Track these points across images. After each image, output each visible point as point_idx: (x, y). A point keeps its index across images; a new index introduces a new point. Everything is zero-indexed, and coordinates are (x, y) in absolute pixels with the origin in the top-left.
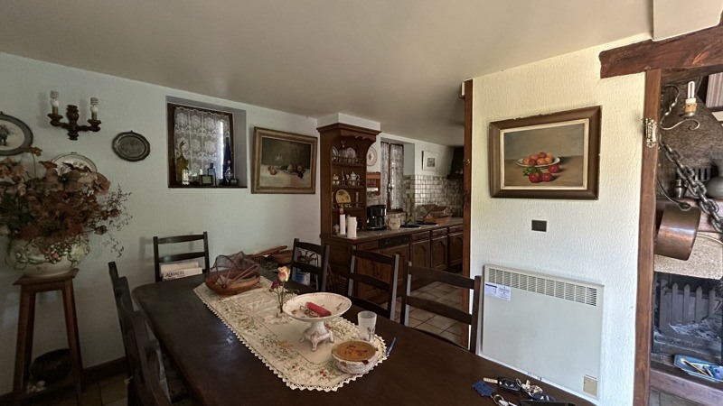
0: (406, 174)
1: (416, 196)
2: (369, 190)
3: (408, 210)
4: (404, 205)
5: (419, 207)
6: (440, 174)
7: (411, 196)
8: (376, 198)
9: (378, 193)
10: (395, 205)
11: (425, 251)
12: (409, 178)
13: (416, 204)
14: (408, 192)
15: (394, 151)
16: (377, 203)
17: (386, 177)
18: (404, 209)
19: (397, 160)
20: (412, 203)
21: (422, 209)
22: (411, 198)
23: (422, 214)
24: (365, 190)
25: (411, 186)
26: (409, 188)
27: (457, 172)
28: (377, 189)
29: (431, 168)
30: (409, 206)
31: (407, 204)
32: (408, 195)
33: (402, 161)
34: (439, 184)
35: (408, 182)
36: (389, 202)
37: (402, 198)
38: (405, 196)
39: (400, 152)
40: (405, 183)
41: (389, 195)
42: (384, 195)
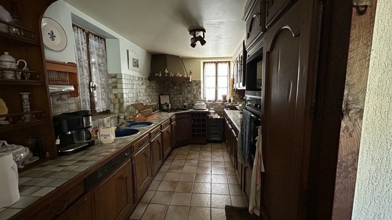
0: (111, 71)
1: (125, 96)
2: (53, 88)
3: (117, 111)
4: (112, 106)
5: (128, 107)
6: (143, 75)
7: (119, 96)
8: (72, 100)
9: (75, 94)
10: (100, 107)
11: (146, 156)
12: (115, 76)
13: (125, 104)
14: (115, 91)
15: (93, 42)
16: (73, 108)
17: (86, 74)
18: (112, 110)
19: (99, 56)
20: (121, 104)
21: (131, 109)
22: (119, 98)
23: (131, 113)
24: (45, 89)
25: (119, 86)
26: (116, 87)
27: (157, 75)
28: (72, 88)
29: (136, 68)
30: (117, 106)
31: (114, 105)
32: (115, 95)
33: (104, 57)
34: (143, 84)
35: (114, 81)
36: (93, 104)
37: (109, 98)
38: (112, 96)
39: (102, 46)
40: (110, 81)
41: (92, 96)
42: (84, 95)
